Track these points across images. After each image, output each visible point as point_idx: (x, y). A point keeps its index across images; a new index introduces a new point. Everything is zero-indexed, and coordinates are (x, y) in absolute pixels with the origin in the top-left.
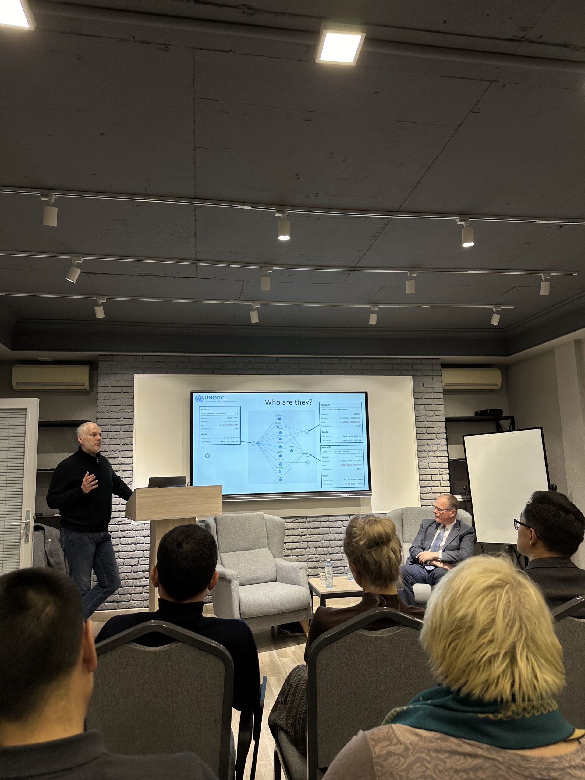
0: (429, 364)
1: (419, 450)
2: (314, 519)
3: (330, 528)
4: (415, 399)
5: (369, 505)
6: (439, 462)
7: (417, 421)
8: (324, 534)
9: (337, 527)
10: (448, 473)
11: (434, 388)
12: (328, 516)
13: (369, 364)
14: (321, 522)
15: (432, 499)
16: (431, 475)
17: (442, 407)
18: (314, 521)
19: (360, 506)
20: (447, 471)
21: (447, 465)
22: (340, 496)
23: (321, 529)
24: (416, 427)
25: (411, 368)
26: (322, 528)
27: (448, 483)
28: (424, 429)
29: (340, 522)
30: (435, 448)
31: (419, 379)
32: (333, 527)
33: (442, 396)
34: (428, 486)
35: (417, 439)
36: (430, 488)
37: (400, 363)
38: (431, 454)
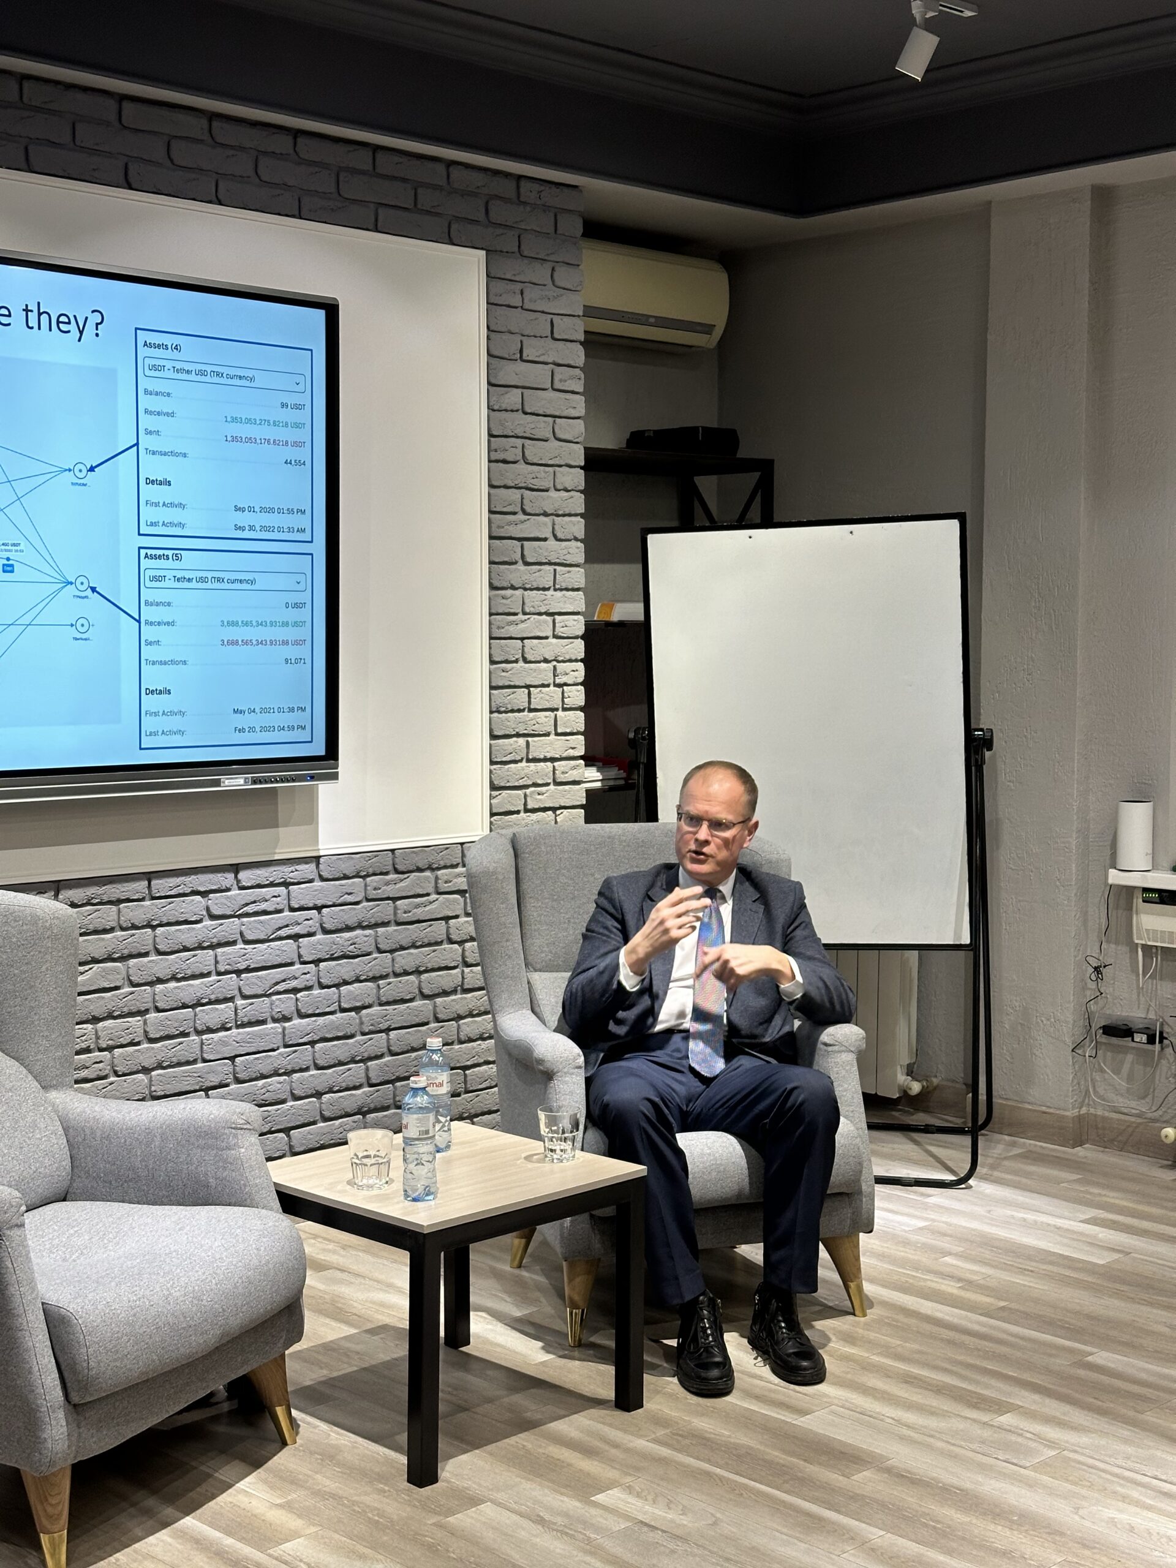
0: (546, 208)
1: (496, 584)
2: (91, 891)
3: (154, 928)
4: (493, 361)
5: (311, 818)
6: (555, 637)
7: (494, 456)
8: (131, 956)
9: (186, 922)
10: (581, 679)
11: (556, 319)
12: (149, 876)
13: (324, 166)
14: (119, 901)
15: (526, 787)
16: (528, 687)
17: (578, 405)
18: (89, 903)
19: (277, 826)
20: (578, 672)
21: (578, 648)
22: (217, 783)
23: (119, 933)
24: (491, 486)
25: (481, 216)
26: (123, 929)
27: (578, 720)
28: (515, 495)
29: (198, 898)
30: (545, 575)
31: (509, 268)
32: (169, 924)
33: (578, 355)
34: (518, 735)
35: (491, 537)
36: (522, 741)
37: (442, 182)
38: (534, 599)
